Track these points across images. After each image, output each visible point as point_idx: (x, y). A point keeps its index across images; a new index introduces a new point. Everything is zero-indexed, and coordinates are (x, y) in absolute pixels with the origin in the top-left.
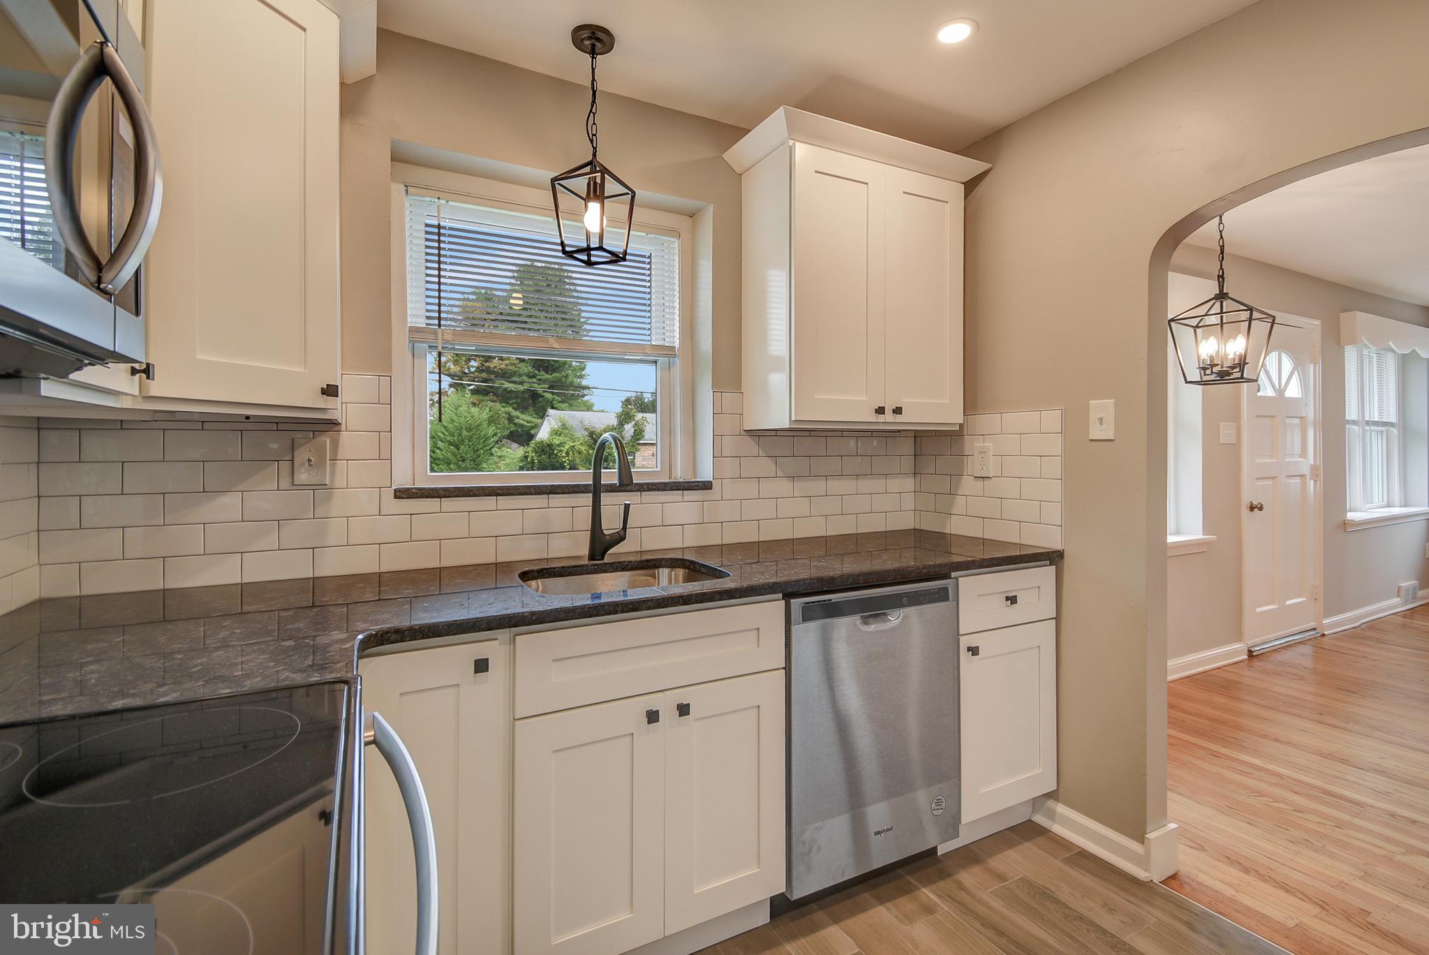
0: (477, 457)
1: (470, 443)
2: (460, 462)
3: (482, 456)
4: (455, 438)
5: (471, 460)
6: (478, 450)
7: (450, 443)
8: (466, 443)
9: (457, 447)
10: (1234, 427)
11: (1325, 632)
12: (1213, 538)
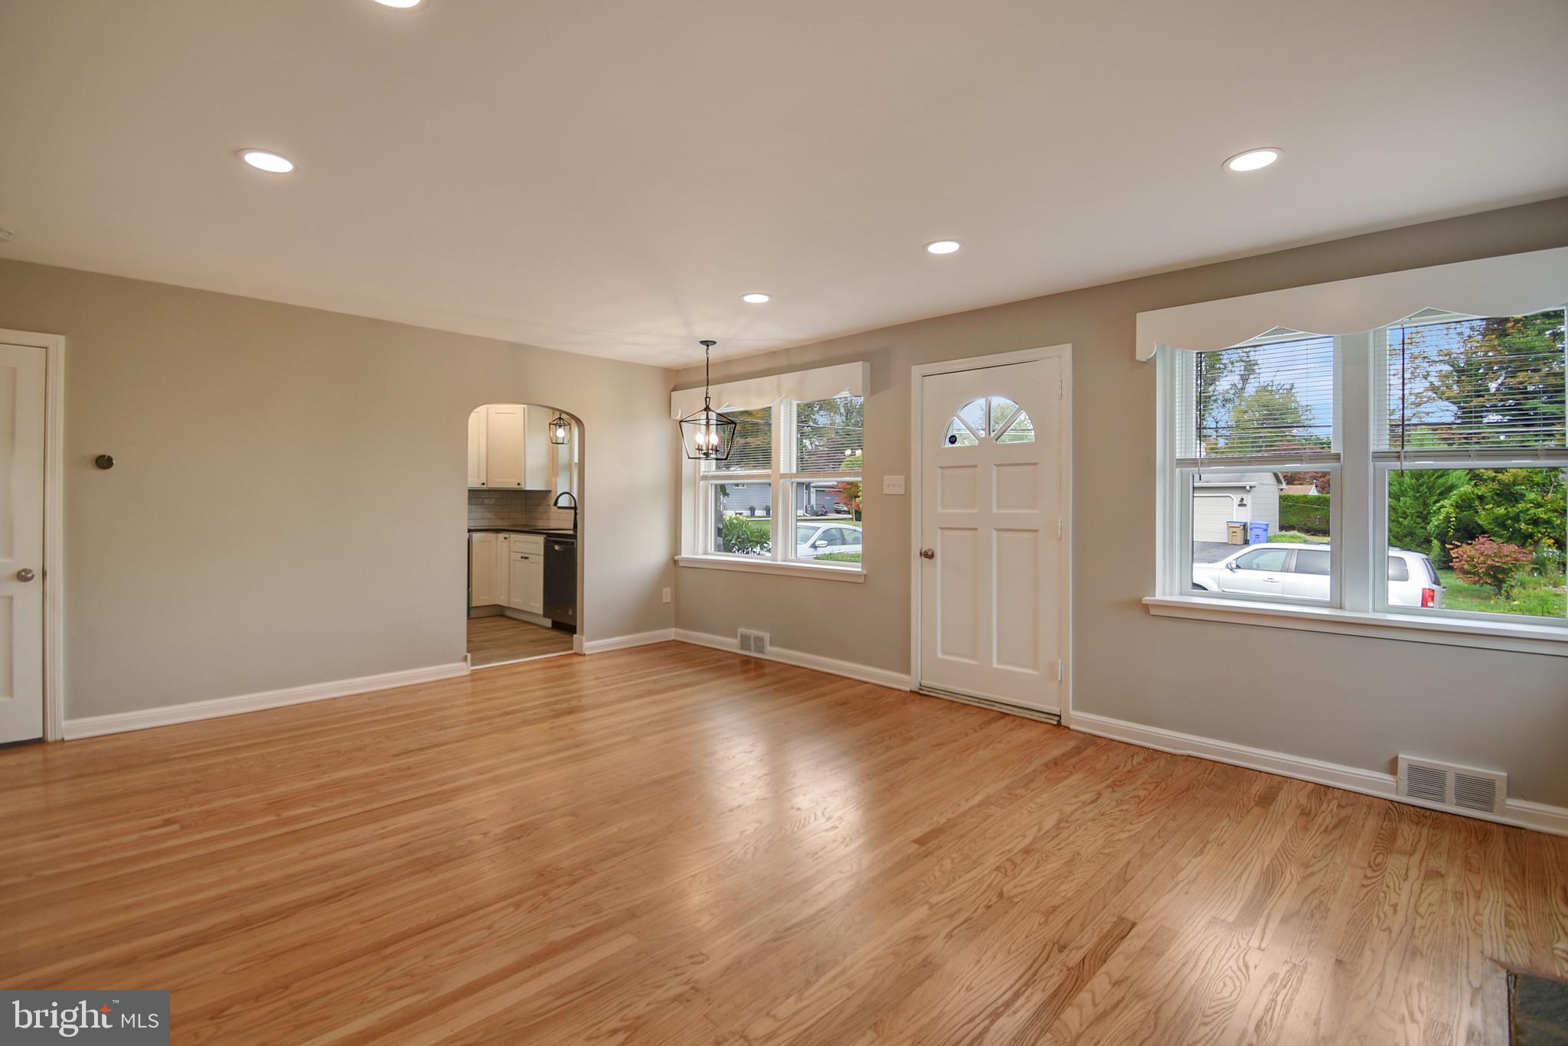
10: (900, 479)
11: (1072, 727)
12: (865, 572)
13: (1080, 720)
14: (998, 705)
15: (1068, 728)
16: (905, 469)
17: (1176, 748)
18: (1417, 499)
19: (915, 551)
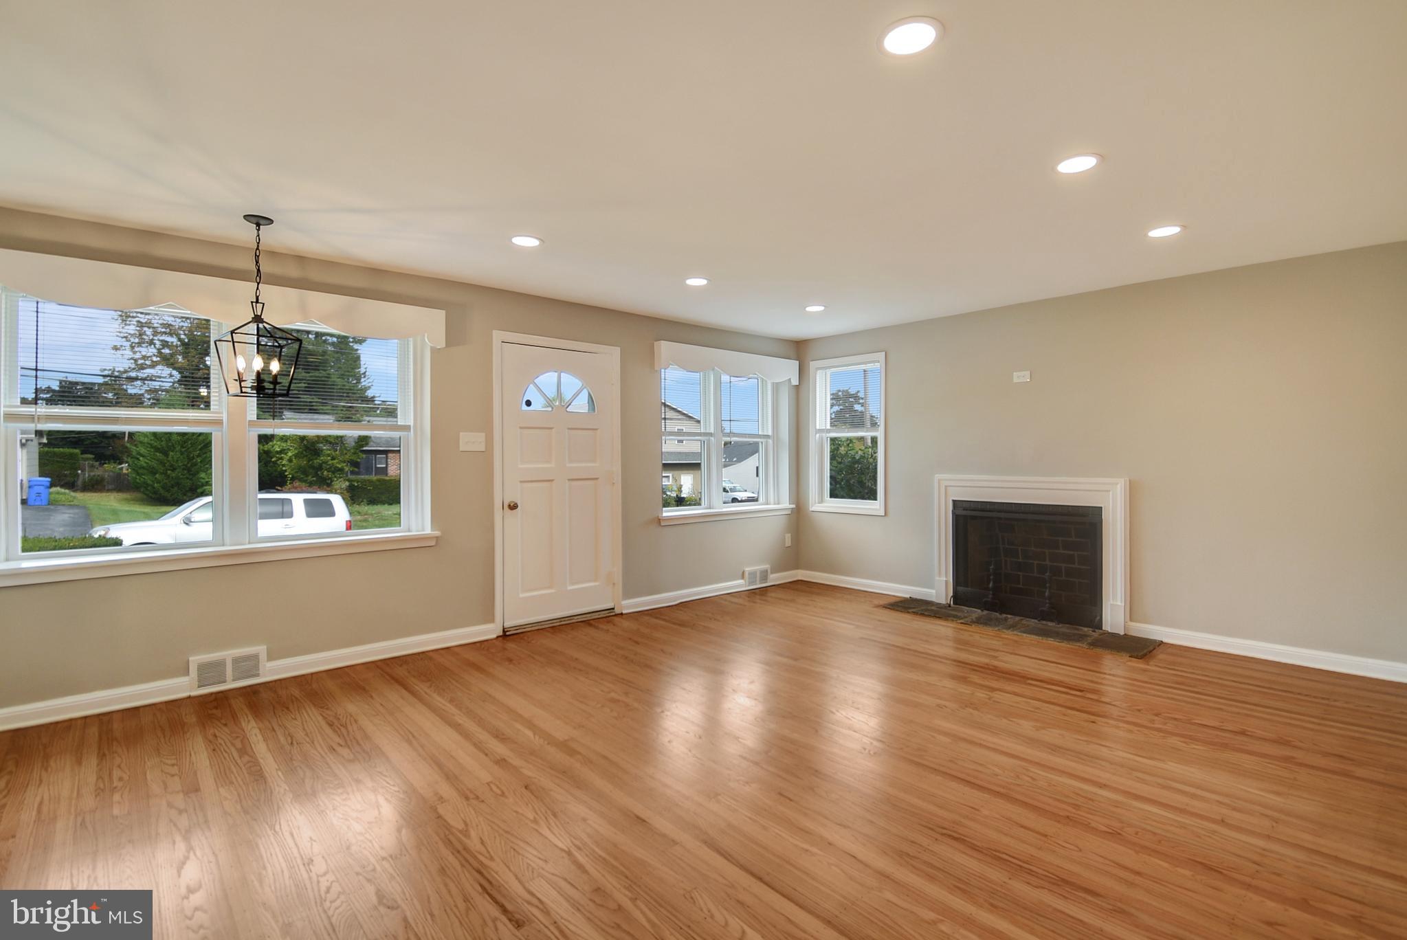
0: (191, 466)
1: (183, 450)
2: (169, 472)
3: (199, 464)
4: (163, 443)
5: (183, 469)
6: (193, 458)
7: (157, 449)
8: (177, 449)
9: (166, 454)
10: (481, 437)
11: (624, 612)
12: (437, 533)
13: (630, 605)
14: (575, 618)
15: (622, 614)
16: (486, 426)
17: (674, 601)
18: (182, 453)
19: (498, 504)
